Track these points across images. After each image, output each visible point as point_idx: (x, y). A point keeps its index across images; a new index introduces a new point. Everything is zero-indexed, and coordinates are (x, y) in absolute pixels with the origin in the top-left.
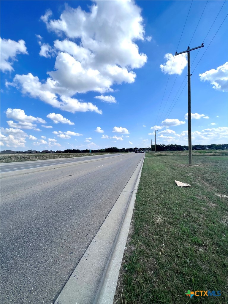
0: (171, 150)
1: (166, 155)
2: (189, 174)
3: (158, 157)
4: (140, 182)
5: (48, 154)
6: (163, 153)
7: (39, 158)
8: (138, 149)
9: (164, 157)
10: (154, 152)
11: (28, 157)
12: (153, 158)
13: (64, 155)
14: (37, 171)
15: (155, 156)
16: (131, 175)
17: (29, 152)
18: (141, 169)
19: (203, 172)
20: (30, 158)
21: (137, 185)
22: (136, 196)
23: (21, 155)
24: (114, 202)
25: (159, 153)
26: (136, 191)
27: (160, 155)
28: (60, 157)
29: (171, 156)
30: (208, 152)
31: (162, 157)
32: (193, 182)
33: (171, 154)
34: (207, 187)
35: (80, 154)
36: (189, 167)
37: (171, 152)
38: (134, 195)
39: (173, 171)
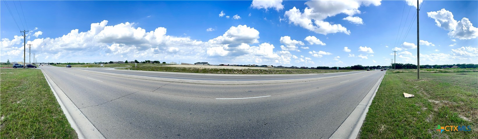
0: (408, 68)
1: (403, 72)
2: (416, 87)
3: (396, 74)
4: (375, 96)
5: (305, 70)
6: (401, 70)
7: (298, 73)
8: (380, 67)
9: (401, 73)
10: (394, 69)
11: (291, 71)
12: (393, 75)
13: (316, 71)
14: (295, 82)
15: (394, 73)
16: (370, 90)
17: (293, 67)
18: (380, 84)
19: (425, 85)
20: (292, 72)
21: (372, 99)
22: (369, 109)
23: (287, 69)
24: (349, 114)
25: (397, 70)
26: (370, 104)
27: (398, 72)
28: (313, 73)
29: (406, 73)
30: (432, 70)
31: (399, 73)
32: (417, 93)
33: (407, 71)
34: (425, 96)
35: (329, 71)
36: (418, 82)
37: (407, 69)
38: (368, 107)
39: (405, 85)
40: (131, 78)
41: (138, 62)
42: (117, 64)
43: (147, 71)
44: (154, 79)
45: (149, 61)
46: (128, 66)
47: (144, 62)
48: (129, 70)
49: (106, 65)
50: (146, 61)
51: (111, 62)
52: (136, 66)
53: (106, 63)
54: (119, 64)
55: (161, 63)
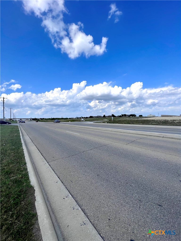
40: (106, 130)
41: (115, 116)
42: (96, 119)
43: (122, 124)
44: (129, 132)
45: (125, 115)
46: (105, 120)
47: (120, 116)
48: (106, 124)
49: (86, 119)
50: (122, 115)
51: (91, 117)
52: (112, 120)
53: (87, 118)
54: (98, 118)
55: (138, 116)
